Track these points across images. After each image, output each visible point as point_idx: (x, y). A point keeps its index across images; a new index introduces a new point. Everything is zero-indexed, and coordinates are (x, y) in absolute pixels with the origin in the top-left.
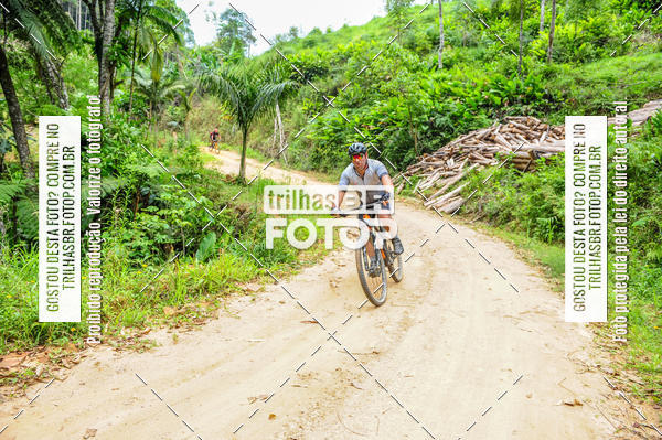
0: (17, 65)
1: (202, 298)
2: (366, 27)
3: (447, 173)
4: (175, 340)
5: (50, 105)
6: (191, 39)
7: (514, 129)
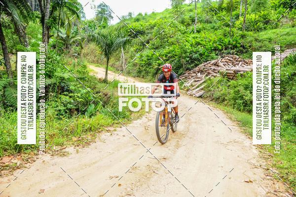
0: (6, 27)
1: (89, 133)
2: (162, 13)
3: (197, 79)
4: (77, 152)
5: (20, 45)
6: (84, 17)
7: (227, 61)
